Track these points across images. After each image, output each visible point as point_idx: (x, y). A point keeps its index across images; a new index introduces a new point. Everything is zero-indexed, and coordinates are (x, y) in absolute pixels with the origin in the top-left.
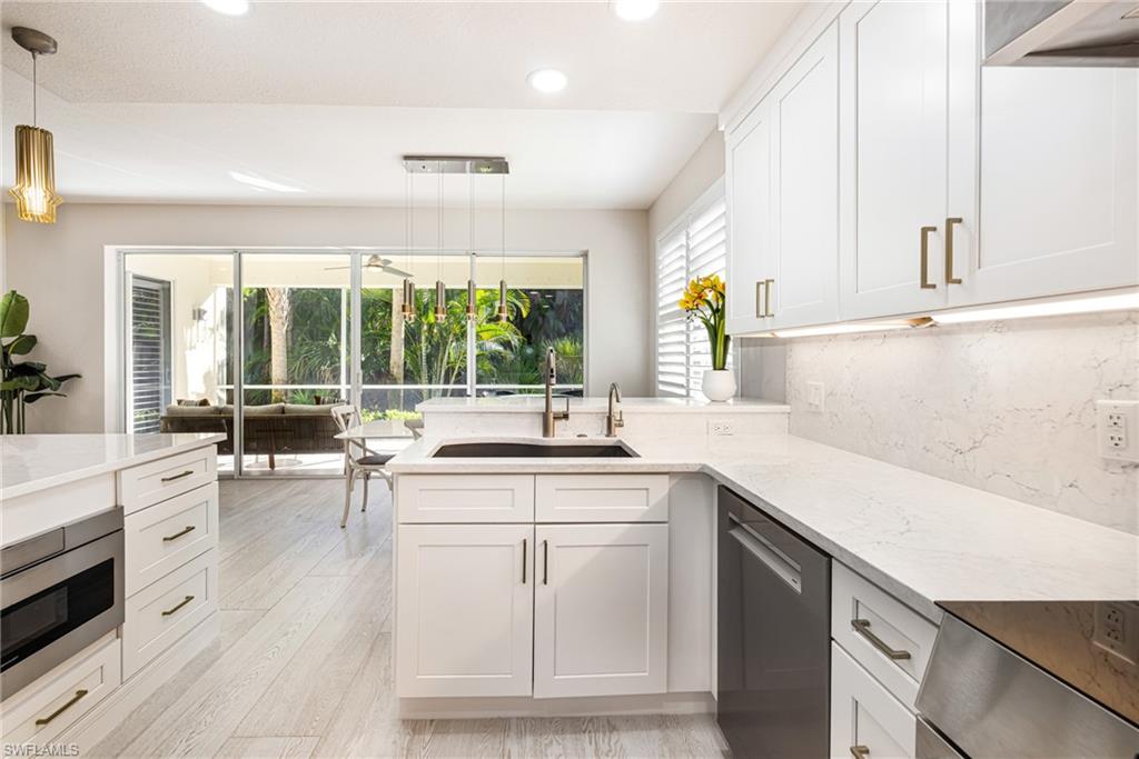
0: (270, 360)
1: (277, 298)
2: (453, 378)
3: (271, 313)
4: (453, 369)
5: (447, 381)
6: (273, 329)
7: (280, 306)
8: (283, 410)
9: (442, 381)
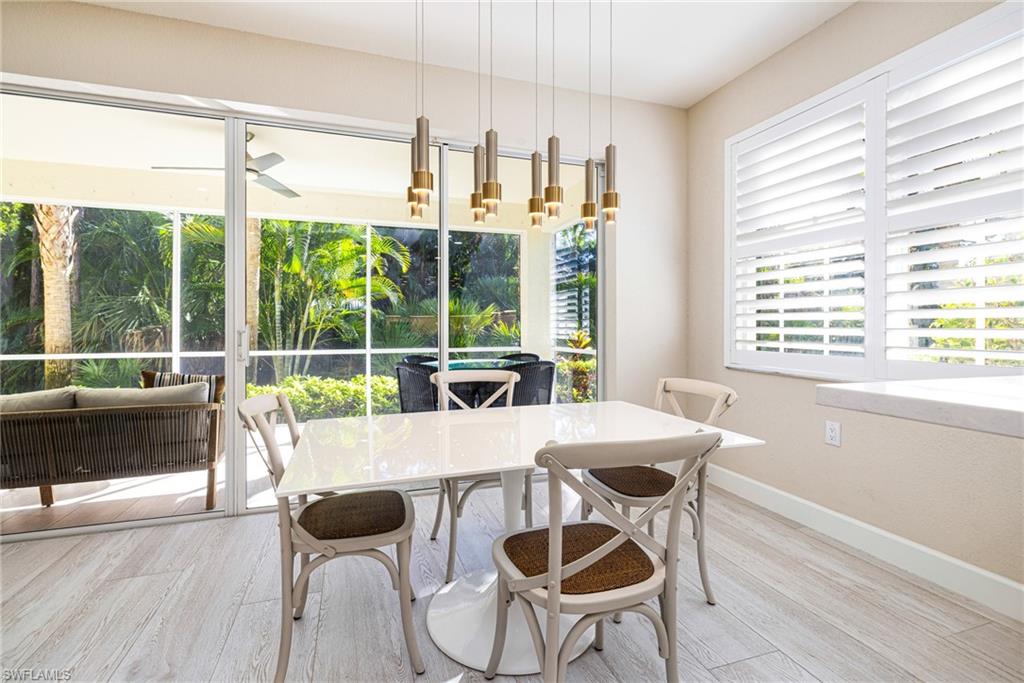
0: (42, 320)
1: (54, 229)
2: (314, 341)
3: (43, 252)
4: (314, 331)
5: (306, 346)
6: (45, 274)
7: (59, 242)
8: (74, 400)
9: (300, 345)
